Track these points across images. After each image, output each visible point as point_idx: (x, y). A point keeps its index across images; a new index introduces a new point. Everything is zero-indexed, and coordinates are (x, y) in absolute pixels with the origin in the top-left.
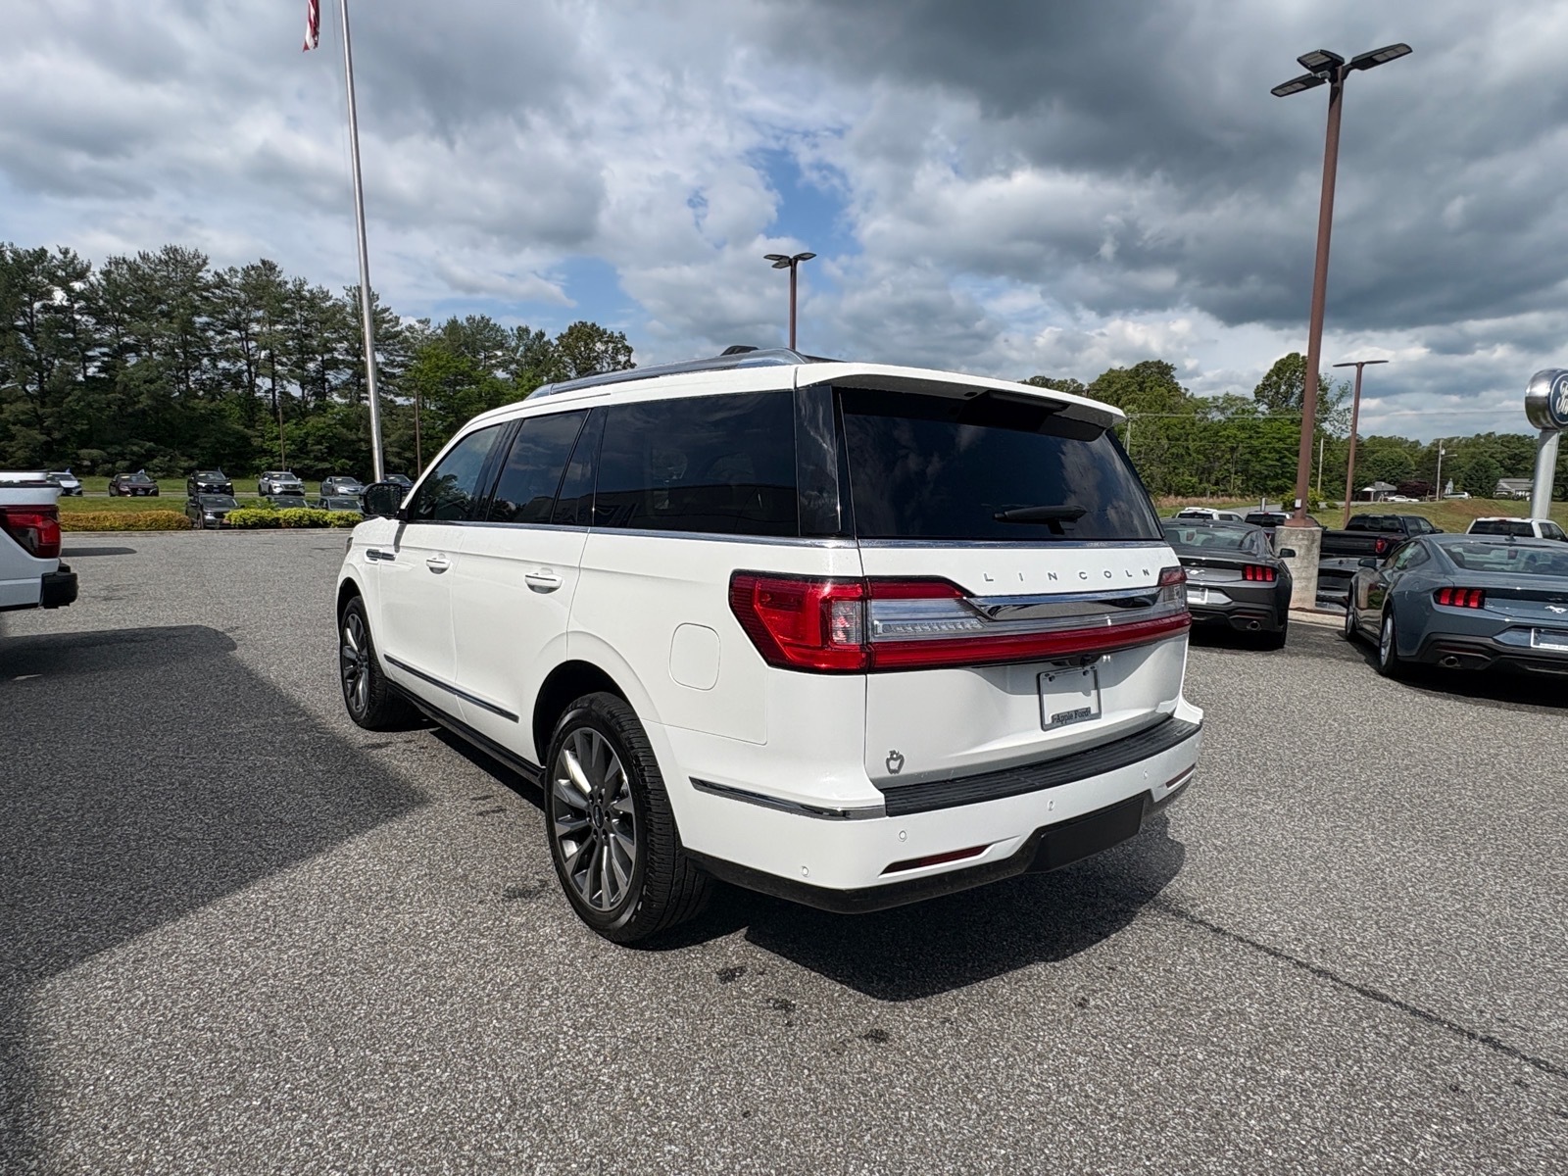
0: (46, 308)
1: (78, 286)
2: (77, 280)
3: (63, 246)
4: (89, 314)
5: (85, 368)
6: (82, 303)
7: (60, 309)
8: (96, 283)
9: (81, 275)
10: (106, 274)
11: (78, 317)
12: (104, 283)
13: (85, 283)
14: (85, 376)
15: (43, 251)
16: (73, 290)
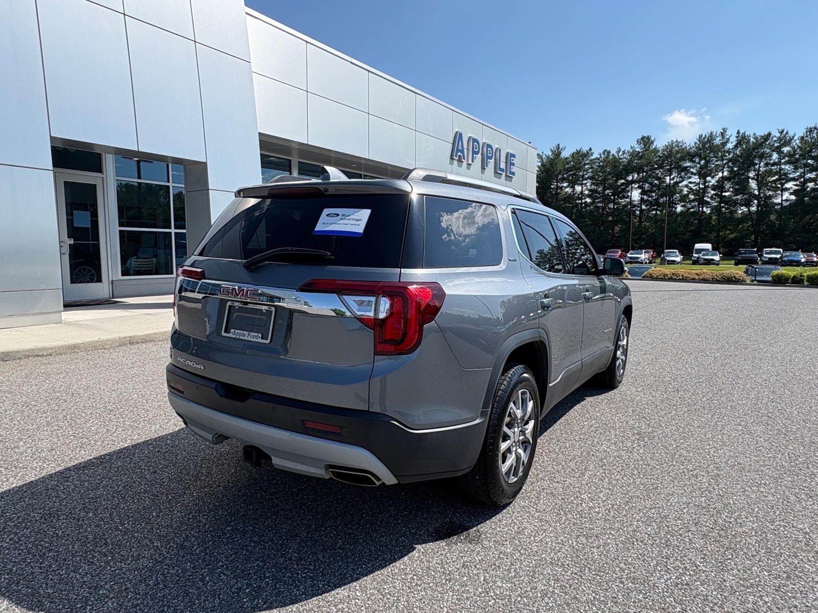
0: (767, 165)
1: (786, 149)
2: (785, 146)
3: (780, 129)
4: (790, 163)
5: (782, 195)
6: (787, 159)
7: (774, 164)
8: (796, 146)
9: (788, 143)
10: (802, 138)
11: (783, 167)
12: (800, 144)
13: (791, 147)
14: (782, 200)
15: (769, 134)
16: (782, 152)
